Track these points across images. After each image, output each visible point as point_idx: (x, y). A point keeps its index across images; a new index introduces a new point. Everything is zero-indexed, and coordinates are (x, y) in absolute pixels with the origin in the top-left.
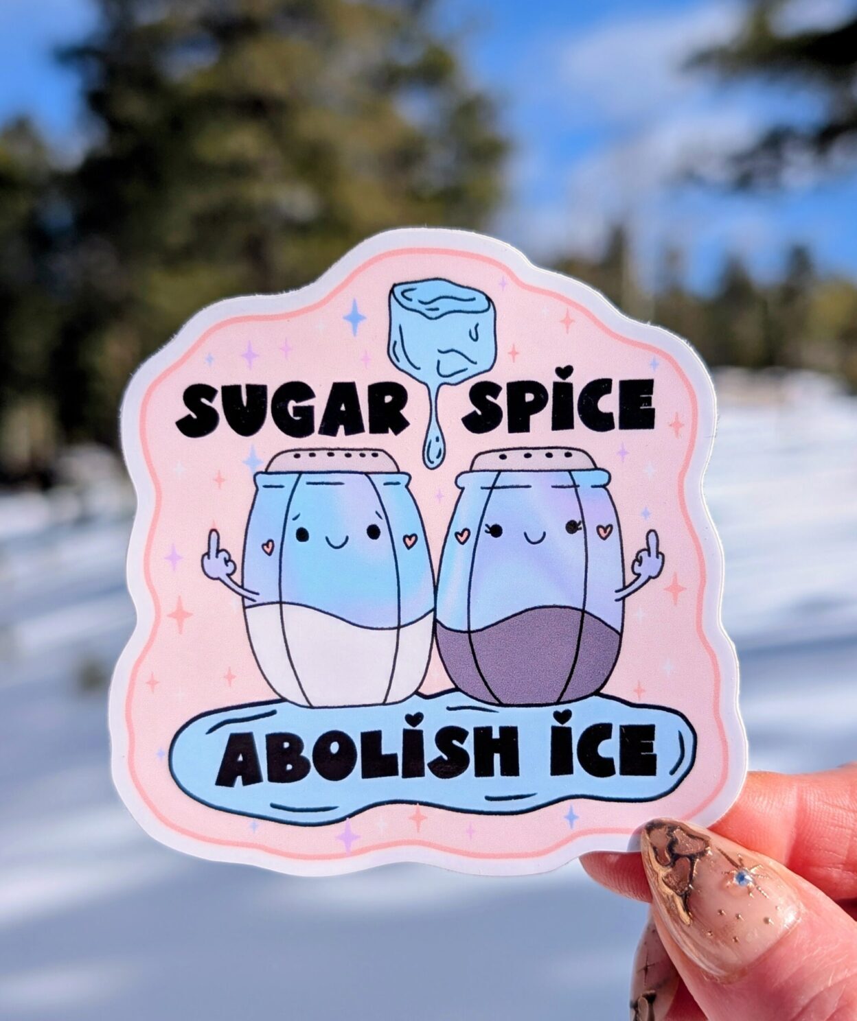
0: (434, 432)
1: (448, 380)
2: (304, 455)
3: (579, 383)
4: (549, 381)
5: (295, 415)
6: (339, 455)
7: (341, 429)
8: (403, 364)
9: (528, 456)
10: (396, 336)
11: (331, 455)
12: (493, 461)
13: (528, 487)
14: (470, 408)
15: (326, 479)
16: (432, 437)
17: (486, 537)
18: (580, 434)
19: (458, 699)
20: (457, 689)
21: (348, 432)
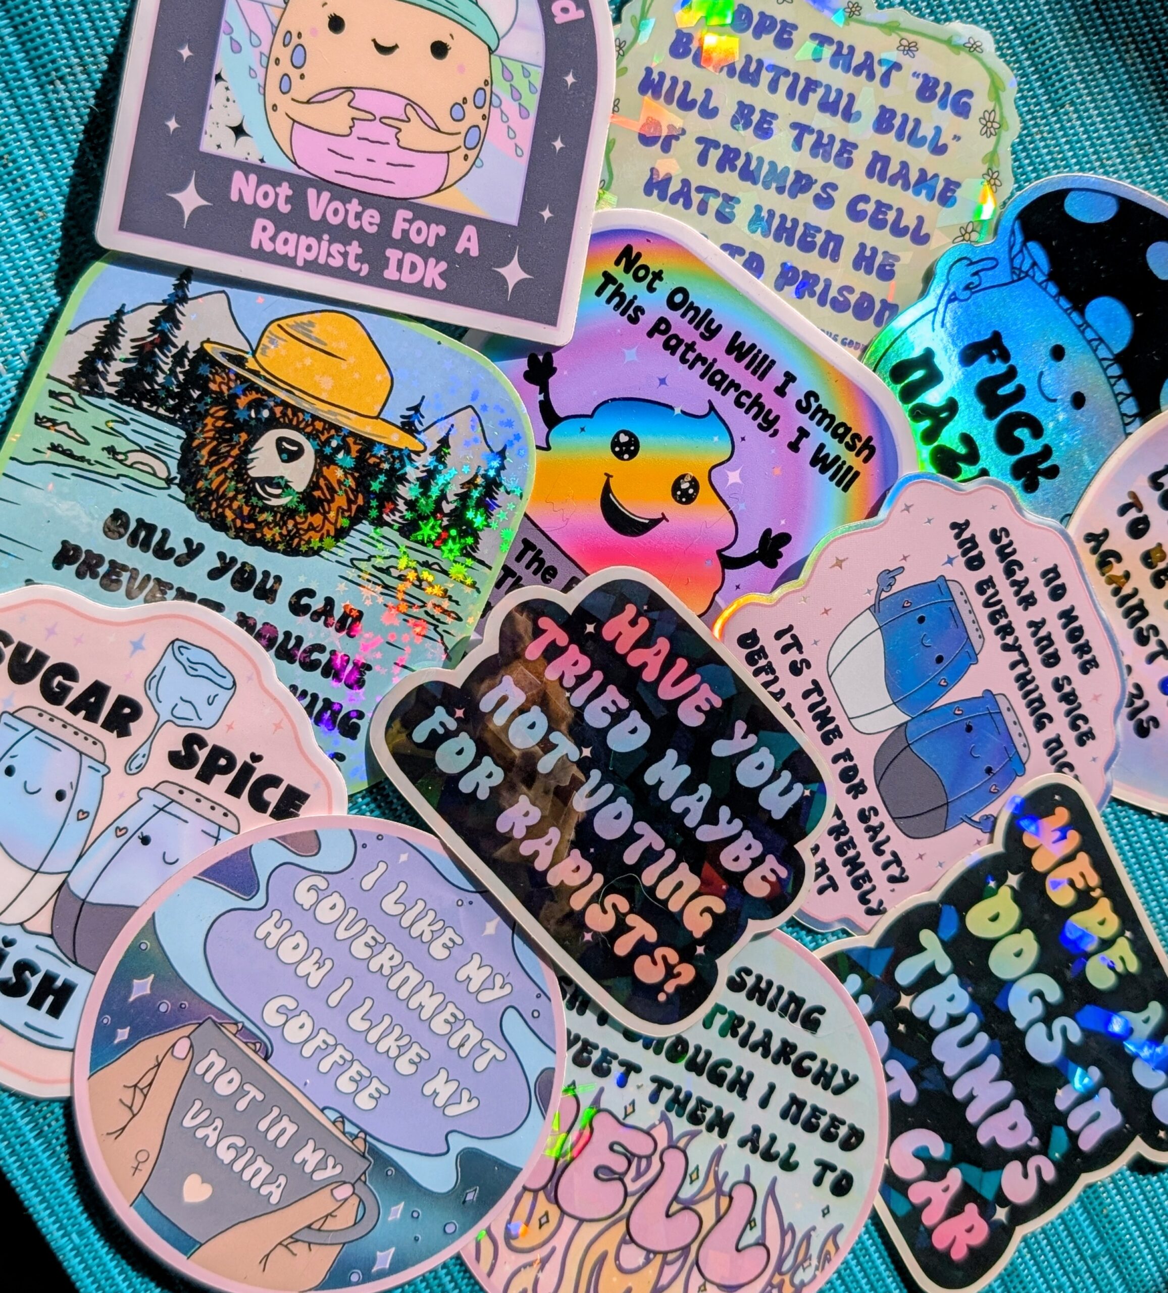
0: (144, 750)
1: (175, 719)
2: (46, 717)
3: (261, 770)
4: (241, 758)
5: (58, 686)
6: (70, 730)
7: (83, 713)
8: (152, 693)
9: (198, 800)
10: (157, 672)
11: (64, 726)
12: (173, 792)
13: (186, 822)
14: (179, 747)
15: (51, 741)
16: (141, 752)
17: (136, 841)
18: (241, 805)
19: (49, 944)
20: (51, 936)
21: (86, 718)
